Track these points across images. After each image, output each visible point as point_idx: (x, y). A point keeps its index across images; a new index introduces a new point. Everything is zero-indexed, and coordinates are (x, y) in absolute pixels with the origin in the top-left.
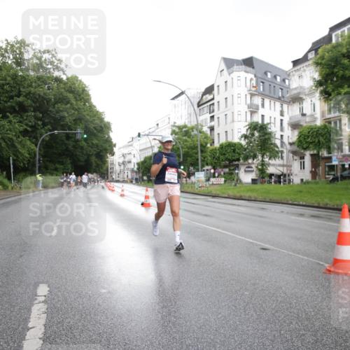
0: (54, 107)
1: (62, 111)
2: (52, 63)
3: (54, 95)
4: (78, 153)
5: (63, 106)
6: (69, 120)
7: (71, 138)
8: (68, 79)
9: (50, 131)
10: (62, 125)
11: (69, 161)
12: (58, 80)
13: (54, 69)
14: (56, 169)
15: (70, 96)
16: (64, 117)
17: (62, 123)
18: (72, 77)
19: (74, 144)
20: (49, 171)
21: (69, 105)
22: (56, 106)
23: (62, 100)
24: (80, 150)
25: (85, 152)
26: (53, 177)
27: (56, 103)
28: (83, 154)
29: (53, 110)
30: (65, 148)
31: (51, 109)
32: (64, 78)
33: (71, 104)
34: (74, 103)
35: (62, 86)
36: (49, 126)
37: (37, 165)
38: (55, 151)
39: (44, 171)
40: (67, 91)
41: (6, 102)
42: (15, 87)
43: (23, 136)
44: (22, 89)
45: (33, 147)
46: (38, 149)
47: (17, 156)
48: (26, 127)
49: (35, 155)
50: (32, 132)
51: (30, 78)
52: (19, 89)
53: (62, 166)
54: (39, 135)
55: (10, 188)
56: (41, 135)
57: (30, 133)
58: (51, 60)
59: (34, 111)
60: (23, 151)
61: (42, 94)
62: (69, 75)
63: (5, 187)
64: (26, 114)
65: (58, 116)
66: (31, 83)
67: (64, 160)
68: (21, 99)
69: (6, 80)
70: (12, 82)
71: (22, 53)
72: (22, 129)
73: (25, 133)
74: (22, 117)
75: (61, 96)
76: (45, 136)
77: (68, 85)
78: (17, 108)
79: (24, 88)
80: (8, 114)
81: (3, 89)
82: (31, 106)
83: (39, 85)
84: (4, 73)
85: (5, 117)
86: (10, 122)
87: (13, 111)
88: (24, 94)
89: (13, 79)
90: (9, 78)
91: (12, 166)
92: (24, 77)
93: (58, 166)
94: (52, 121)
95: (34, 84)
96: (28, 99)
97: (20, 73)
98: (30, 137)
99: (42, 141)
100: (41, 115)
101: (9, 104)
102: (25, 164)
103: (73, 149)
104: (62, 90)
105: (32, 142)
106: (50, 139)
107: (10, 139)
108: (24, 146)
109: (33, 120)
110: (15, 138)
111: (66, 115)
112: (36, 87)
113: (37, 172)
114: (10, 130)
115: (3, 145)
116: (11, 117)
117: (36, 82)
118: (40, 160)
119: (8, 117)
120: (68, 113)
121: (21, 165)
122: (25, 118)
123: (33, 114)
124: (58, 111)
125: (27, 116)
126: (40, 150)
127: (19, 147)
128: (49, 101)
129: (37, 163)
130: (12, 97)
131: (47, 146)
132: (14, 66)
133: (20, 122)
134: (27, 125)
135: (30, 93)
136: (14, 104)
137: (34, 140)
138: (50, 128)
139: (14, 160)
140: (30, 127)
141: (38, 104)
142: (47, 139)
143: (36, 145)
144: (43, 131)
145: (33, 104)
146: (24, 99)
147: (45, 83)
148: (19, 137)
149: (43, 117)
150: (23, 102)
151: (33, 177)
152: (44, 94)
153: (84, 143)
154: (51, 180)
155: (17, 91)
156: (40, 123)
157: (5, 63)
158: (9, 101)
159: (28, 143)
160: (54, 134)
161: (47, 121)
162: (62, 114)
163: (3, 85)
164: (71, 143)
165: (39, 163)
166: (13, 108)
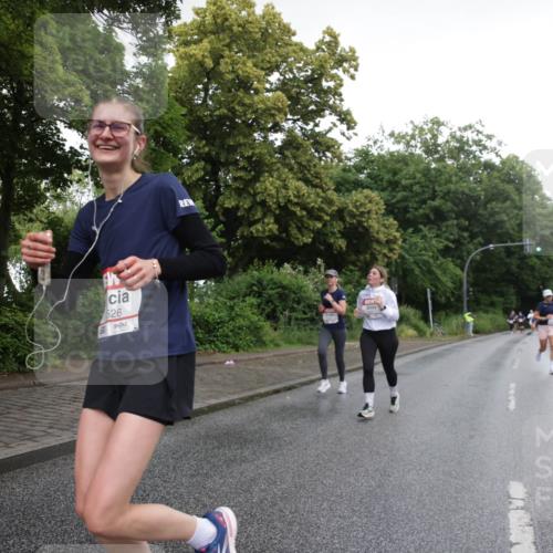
0: (486, 208)
1: (498, 213)
2: (478, 143)
3: (484, 190)
4: (525, 277)
5: (500, 205)
6: (510, 225)
7: (513, 253)
8: (503, 162)
9: (482, 245)
10: (499, 235)
11: (512, 291)
12: (488, 166)
13: (481, 151)
14: (492, 304)
15: (510, 188)
16: (503, 222)
17: (499, 231)
18: (508, 158)
19: (519, 262)
20: (482, 307)
21: (508, 203)
22: (489, 206)
23: (497, 196)
24: (529, 272)
25: (537, 274)
26: (490, 316)
27: (489, 201)
28: (534, 277)
29: (485, 212)
30: (504, 270)
31: (481, 211)
32: (497, 161)
33: (513, 200)
34: (517, 198)
35: (496, 174)
36: (480, 239)
37: (465, 299)
38: (489, 276)
39: (474, 307)
40: (503, 181)
41: (416, 209)
42: (428, 187)
43: (444, 256)
44: (437, 188)
45: (458, 271)
46: (465, 275)
47: (436, 287)
48: (446, 243)
49: (461, 284)
50: (456, 248)
51: (448, 170)
52: (434, 188)
53: (501, 299)
54: (465, 254)
55: (428, 334)
56: (469, 253)
57: (453, 251)
58: (476, 138)
59: (456, 218)
60: (444, 279)
61: (467, 191)
62: (504, 156)
63: (421, 333)
64: (444, 224)
65: (491, 222)
66: (451, 177)
67: (505, 289)
68: (437, 203)
69: (415, 178)
70: (423, 180)
71: (435, 137)
72: (441, 246)
73: (446, 252)
74: (439, 229)
75: (495, 191)
76: (476, 254)
77: (505, 171)
78: (432, 217)
79: (440, 186)
80: (421, 227)
81: (411, 191)
82: (452, 211)
83: (461, 179)
84: (412, 169)
85: (417, 231)
86: (424, 237)
87: (427, 221)
88: (441, 194)
89: (425, 175)
90: (419, 175)
91: (430, 302)
92: (439, 171)
93: (495, 299)
94: (485, 230)
95: (454, 179)
96: (447, 201)
97: (433, 165)
98: (453, 257)
99: (471, 262)
100: (467, 223)
101: (421, 211)
102: (448, 298)
103: (517, 270)
104: (496, 181)
105: (457, 265)
106: (482, 258)
107: (426, 263)
108: (445, 272)
109: (455, 231)
110: (431, 261)
111: (506, 218)
112: (457, 182)
113: (465, 309)
114: (425, 249)
115: (417, 271)
116: (425, 230)
117: (456, 175)
118: (468, 291)
119: (420, 230)
120: (508, 215)
121: (443, 300)
122: (444, 229)
123: (455, 222)
124: (493, 214)
125: (447, 226)
126: (468, 275)
127: (438, 272)
128: (477, 199)
129: (465, 295)
130: (424, 202)
131: (477, 269)
132: (424, 156)
133: (437, 236)
134: (447, 239)
135: (449, 192)
136: (427, 211)
137: (459, 261)
138: (482, 241)
139: (433, 293)
140: (453, 242)
141: (461, 207)
142: (478, 257)
143: (462, 270)
144: (471, 246)
145: (455, 208)
146: (442, 201)
147: (469, 173)
148: (437, 259)
149: (469, 225)
150: (440, 206)
151: (459, 317)
152: (470, 189)
153: (535, 260)
154: (486, 320)
155: (431, 191)
156: (466, 234)
157: (412, 154)
158: (420, 207)
159: (451, 266)
160: (488, 250)
161: (476, 230)
162: (497, 218)
163: (412, 185)
164: (514, 262)
165: (468, 296)
166: (427, 216)
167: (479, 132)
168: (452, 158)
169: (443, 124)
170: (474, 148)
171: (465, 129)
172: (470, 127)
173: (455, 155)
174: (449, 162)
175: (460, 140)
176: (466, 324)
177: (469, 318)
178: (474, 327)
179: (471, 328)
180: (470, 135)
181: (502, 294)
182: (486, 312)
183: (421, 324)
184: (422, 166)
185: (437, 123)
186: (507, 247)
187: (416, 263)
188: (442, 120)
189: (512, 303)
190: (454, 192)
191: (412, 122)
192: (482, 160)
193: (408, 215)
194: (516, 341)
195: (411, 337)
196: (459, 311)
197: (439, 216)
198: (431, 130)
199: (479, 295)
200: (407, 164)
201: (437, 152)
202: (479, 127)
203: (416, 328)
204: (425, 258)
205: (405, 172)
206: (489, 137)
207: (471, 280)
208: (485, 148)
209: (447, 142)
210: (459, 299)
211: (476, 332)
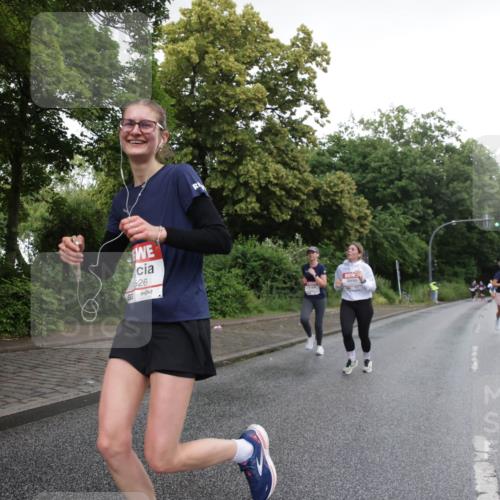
0: (448, 188)
1: (459, 192)
2: (440, 129)
3: (447, 171)
4: (485, 250)
5: (461, 185)
6: (470, 203)
7: (474, 228)
8: (463, 146)
9: (446, 221)
10: (461, 212)
11: (473, 262)
12: (450, 149)
13: (442, 136)
14: (456, 275)
15: (470, 169)
16: (464, 200)
17: (461, 208)
18: (468, 142)
19: (479, 236)
20: (446, 277)
21: (469, 182)
22: (451, 185)
23: (458, 176)
24: (488, 245)
25: (496, 247)
26: (454, 285)
27: (450, 181)
28: (493, 250)
29: (447, 191)
30: (465, 243)
31: (443, 191)
32: (457, 145)
33: (472, 181)
35: (456, 157)
36: (443, 216)
37: (431, 270)
38: (452, 249)
39: (439, 277)
40: (464, 163)
41: (384, 189)
42: (395, 169)
43: (411, 231)
44: (404, 170)
45: (424, 245)
46: (430, 247)
47: (404, 260)
48: (413, 219)
49: (427, 256)
50: (421, 224)
51: (413, 153)
52: (400, 170)
53: (464, 270)
54: (430, 229)
55: (397, 301)
56: (433, 229)
57: (418, 227)
58: (438, 124)
59: (422, 197)
60: (410, 252)
61: (430, 172)
62: (464, 141)
63: (391, 301)
64: (411, 202)
65: (454, 199)
66: (415, 160)
67: (467, 261)
68: (403, 183)
69: (383, 161)
70: (390, 162)
71: (400, 123)
72: (407, 222)
73: (412, 227)
74: (406, 207)
75: (456, 172)
76: (439, 229)
77: (465, 154)
78: (399, 196)
79: (406, 167)
80: (389, 205)
81: (380, 172)
82: (417, 190)
83: (425, 161)
84: (380, 152)
85: (386, 208)
86: (392, 214)
87: (395, 199)
88: (407, 175)
89: (391, 158)
90: (386, 158)
91: (398, 272)
92: (405, 154)
93: (458, 269)
94: (447, 208)
95: (418, 161)
96: (412, 181)
97: (400, 149)
98: (419, 232)
99: (436, 236)
100: (431, 201)
101: (389, 190)
102: (415, 269)
103: (477, 243)
104: (458, 163)
105: (422, 239)
106: (445, 233)
107: (394, 237)
108: (412, 245)
109: (421, 208)
110: (399, 235)
111: (466, 197)
112: (422, 164)
113: (431, 279)
114: (394, 226)
115: (386, 244)
116: (393, 207)
117: (421, 158)
118: (433, 263)
119: (389, 208)
120: (468, 194)
121: (411, 270)
122: (410, 207)
123: (420, 200)
124: (454, 193)
125: (413, 204)
126: (433, 248)
127: (406, 246)
128: (440, 180)
129: (430, 266)
130: (391, 182)
131: (441, 242)
132: (391, 140)
133: (404, 213)
134: (413, 216)
135: (414, 173)
136: (395, 191)
137: (424, 236)
138: (445, 217)
139: (400, 265)
140: (419, 218)
141: (426, 187)
142: (442, 232)
143: (428, 243)
144: (435, 222)
145: (420, 188)
146: (408, 181)
147: (432, 156)
148: (404, 233)
149: (434, 202)
150: (406, 186)
151: (425, 286)
152: (434, 171)
153: (494, 234)
154: (449, 289)
155: (398, 173)
156: (430, 211)
157: (380, 139)
158: (388, 187)
159: (417, 240)
160: (451, 225)
161: (440, 207)
162: (459, 196)
163: (380, 168)
164: (475, 236)
165: (433, 266)
166: (394, 195)
167: (440, 119)
168: (416, 142)
169: (408, 112)
170: (436, 133)
171: (428, 116)
172: (433, 114)
173: (419, 140)
174: (414, 146)
175: (423, 126)
176: (431, 292)
177: (434, 287)
178: (439, 295)
179: (436, 296)
180: (432, 122)
181: (464, 266)
182: (450, 281)
183: (391, 292)
184: (389, 150)
185: (402, 110)
186: (467, 223)
187: (385, 237)
188: (406, 108)
189: (472, 274)
190: (419, 174)
191: (379, 110)
192: (444, 144)
193: (377, 195)
194: (477, 308)
195: (382, 304)
196: (425, 280)
197: (405, 195)
198: (396, 118)
199: (443, 266)
200: (375, 148)
201: (403, 137)
202: (440, 114)
203: (386, 296)
204: (394, 233)
205: (373, 155)
206: (451, 123)
207: (435, 252)
208: (446, 133)
209: (412, 128)
210: (425, 269)
211: (441, 299)
